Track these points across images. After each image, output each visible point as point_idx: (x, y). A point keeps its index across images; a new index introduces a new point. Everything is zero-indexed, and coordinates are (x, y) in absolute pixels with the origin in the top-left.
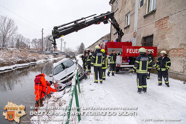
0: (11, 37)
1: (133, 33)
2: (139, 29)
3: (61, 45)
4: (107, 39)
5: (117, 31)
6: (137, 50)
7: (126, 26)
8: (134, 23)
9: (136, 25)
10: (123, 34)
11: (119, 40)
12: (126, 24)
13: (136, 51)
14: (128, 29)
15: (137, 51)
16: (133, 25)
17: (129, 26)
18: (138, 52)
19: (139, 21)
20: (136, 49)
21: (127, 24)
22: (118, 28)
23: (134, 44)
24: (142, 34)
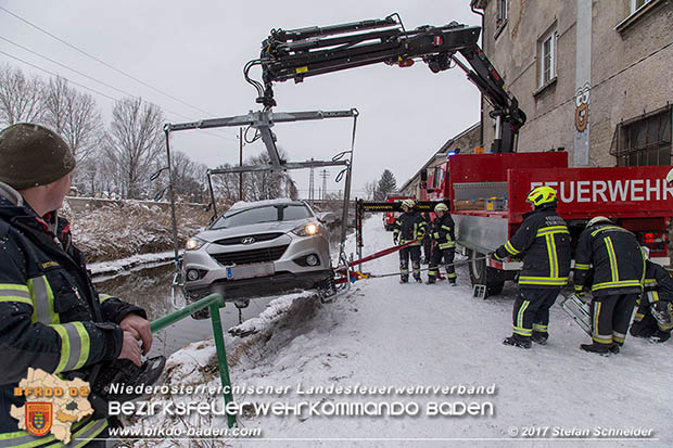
0: (153, 162)
1: (571, 114)
2: (600, 92)
3: (312, 181)
4: (467, 146)
5: (497, 109)
6: (583, 187)
7: (542, 84)
8: (574, 66)
9: (583, 76)
10: (523, 116)
11: (505, 146)
12: (542, 80)
13: (580, 191)
14: (549, 98)
15: (587, 191)
16: (574, 75)
17: (555, 82)
18: (590, 195)
19: (596, 56)
20: (580, 183)
21: (547, 75)
22: (500, 95)
23: (577, 160)
24: (616, 108)
